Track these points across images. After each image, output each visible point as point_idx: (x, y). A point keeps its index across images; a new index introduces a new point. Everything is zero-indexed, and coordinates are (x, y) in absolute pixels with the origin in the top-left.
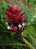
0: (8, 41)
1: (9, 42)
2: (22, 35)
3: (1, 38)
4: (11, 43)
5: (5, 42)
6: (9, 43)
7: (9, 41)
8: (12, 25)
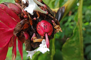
0: (73, 42)
1: (76, 40)
2: (58, 11)
3: (67, 57)
4: (78, 36)
5: (77, 48)
6: (78, 39)
7: (74, 39)
8: (34, 37)
